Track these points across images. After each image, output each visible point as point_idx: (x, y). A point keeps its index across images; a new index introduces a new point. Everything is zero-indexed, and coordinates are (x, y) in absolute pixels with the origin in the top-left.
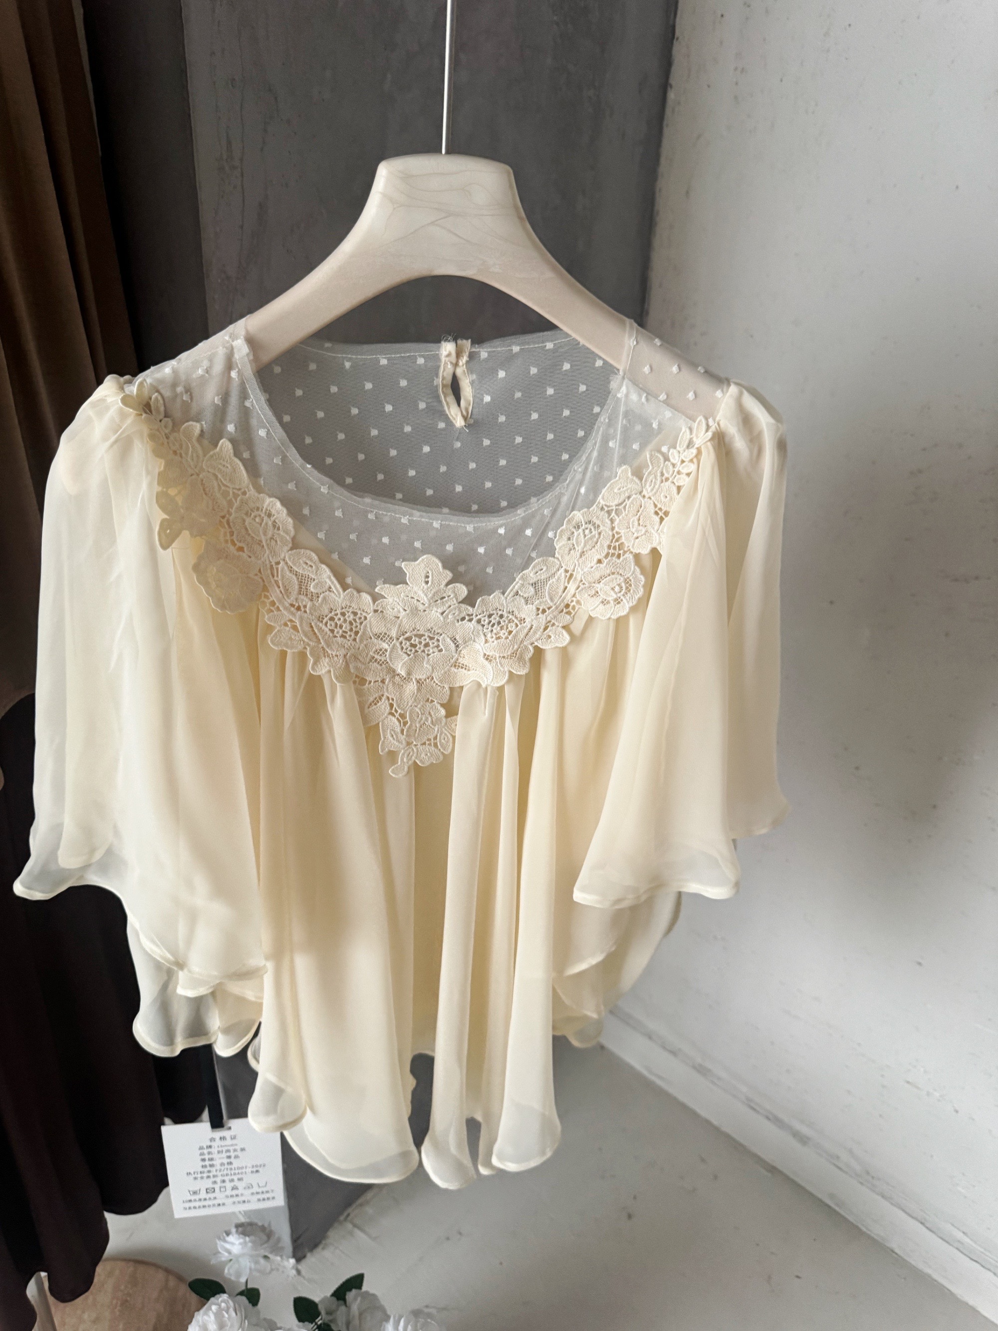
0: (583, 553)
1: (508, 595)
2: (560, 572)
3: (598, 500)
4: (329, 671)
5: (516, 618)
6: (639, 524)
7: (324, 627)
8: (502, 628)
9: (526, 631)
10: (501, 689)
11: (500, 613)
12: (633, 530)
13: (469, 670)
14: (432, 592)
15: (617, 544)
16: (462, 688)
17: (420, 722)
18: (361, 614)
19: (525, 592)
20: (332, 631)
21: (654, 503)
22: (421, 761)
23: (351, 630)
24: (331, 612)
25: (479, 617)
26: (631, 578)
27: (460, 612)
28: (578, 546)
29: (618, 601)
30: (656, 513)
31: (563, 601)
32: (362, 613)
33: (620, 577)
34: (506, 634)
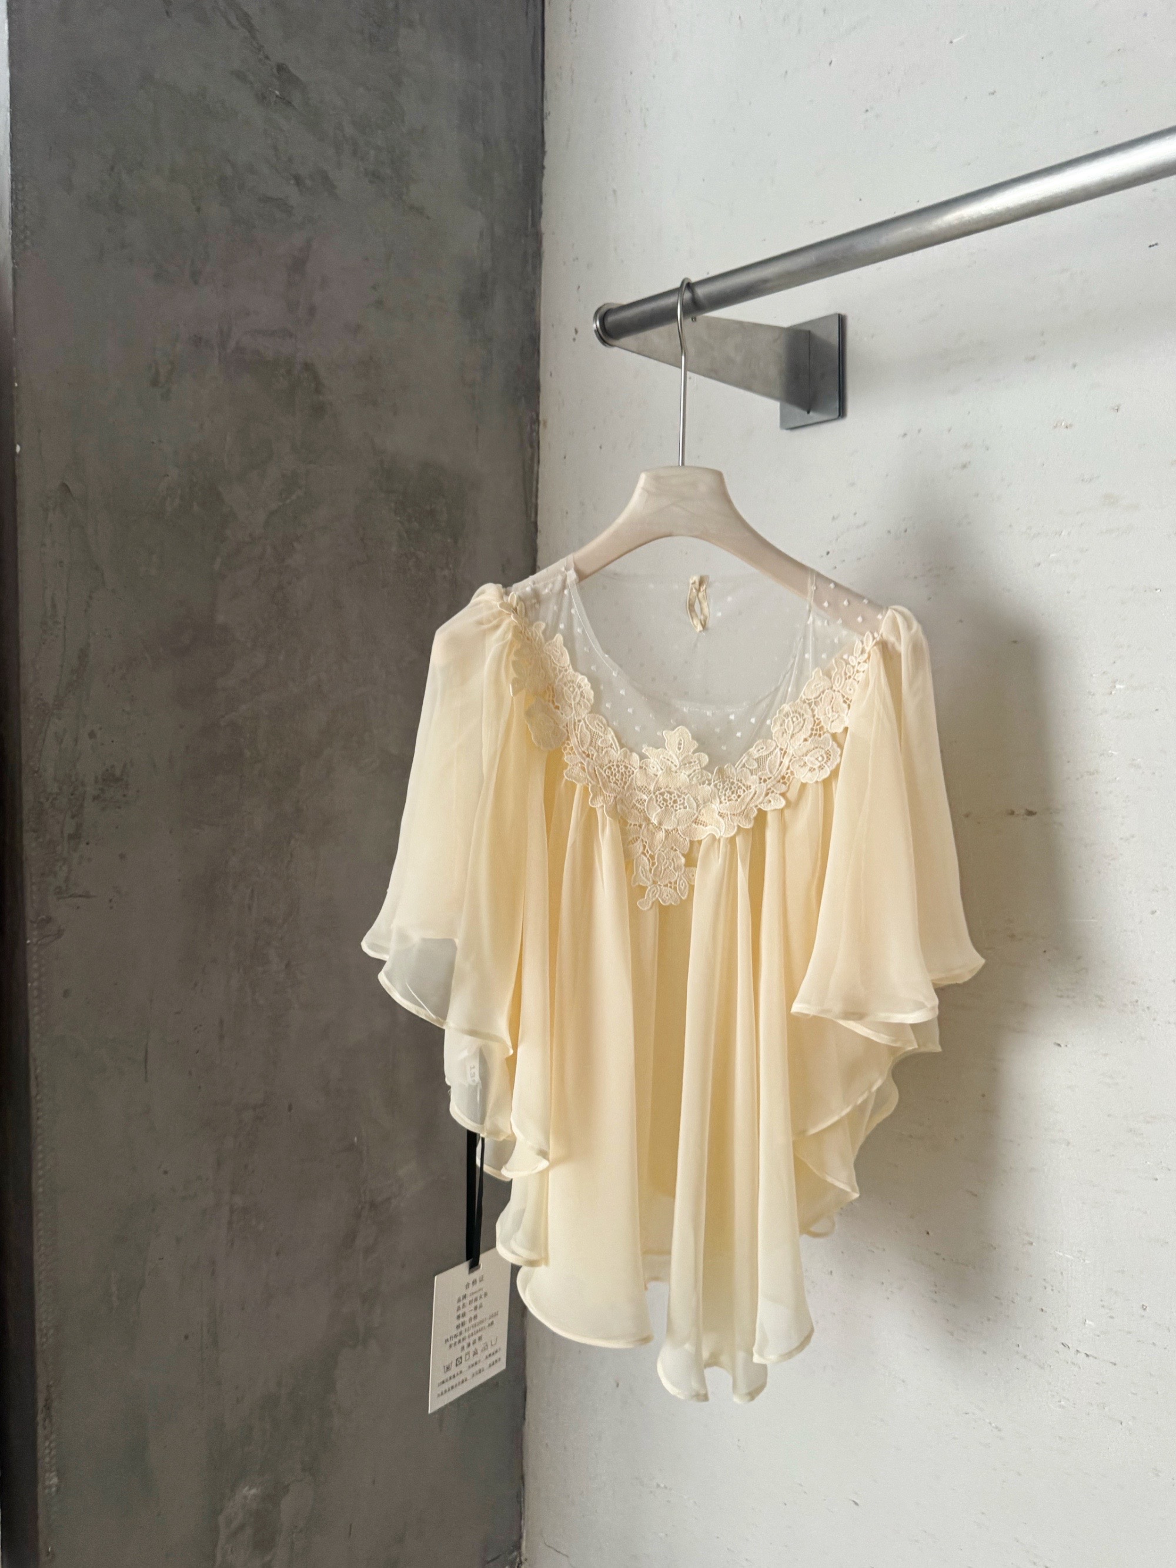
0: (792, 736)
1: (738, 767)
2: (776, 751)
3: (800, 696)
4: (603, 807)
5: (744, 785)
6: (833, 711)
7: (603, 773)
8: (733, 793)
9: (751, 796)
10: (732, 841)
11: (731, 780)
12: (830, 716)
13: (706, 825)
14: (683, 756)
15: (818, 727)
16: (700, 841)
17: (665, 866)
19: (750, 765)
20: (609, 777)
21: (842, 695)
22: (663, 901)
23: (622, 779)
24: (610, 763)
25: (716, 782)
26: (830, 750)
27: (702, 776)
28: (789, 730)
29: (821, 768)
30: (845, 702)
31: (780, 773)
32: (631, 767)
33: (820, 750)
34: (736, 797)
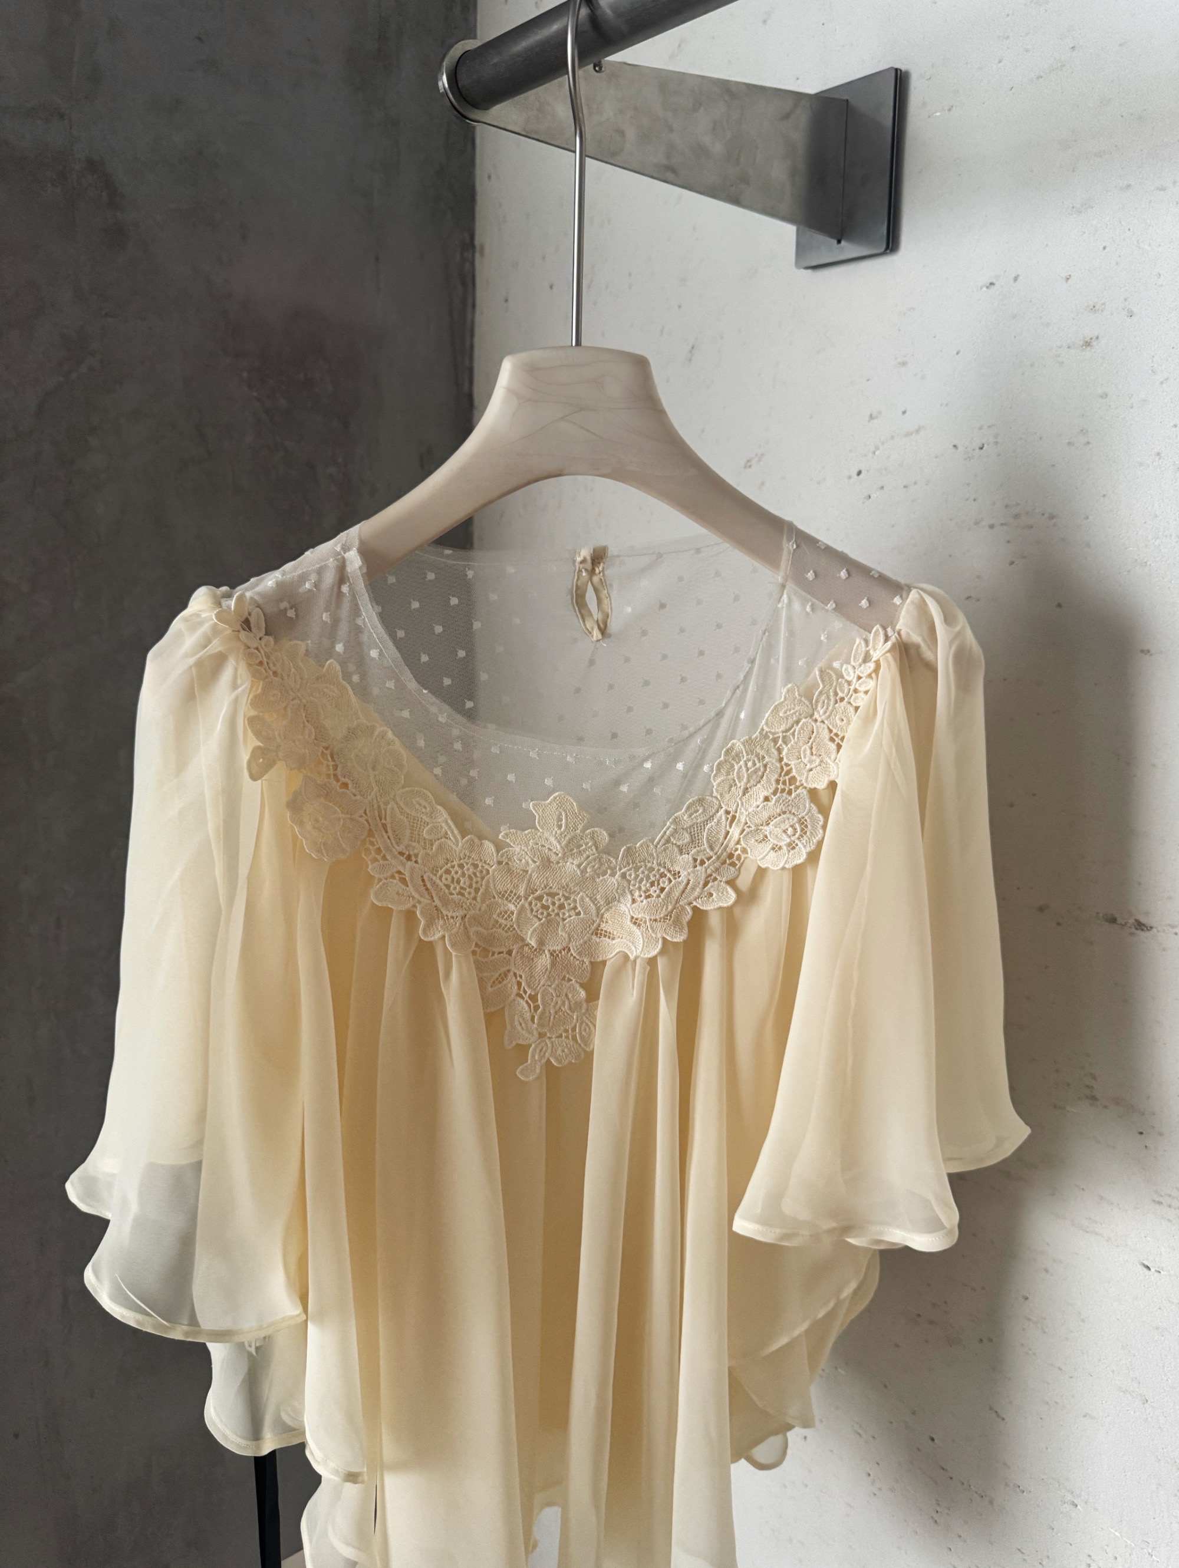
0: (746, 791)
1: (658, 843)
2: (720, 813)
3: (760, 726)
4: (443, 937)
5: (670, 871)
6: (812, 754)
7: (438, 881)
8: (652, 884)
9: (681, 887)
10: (652, 962)
11: (649, 865)
12: (806, 761)
13: (613, 939)
14: (567, 838)
16: (604, 962)
17: (554, 1007)
18: (482, 867)
19: (679, 839)
20: (448, 887)
21: (828, 728)
22: (557, 1059)
23: (470, 886)
24: (447, 864)
25: (623, 870)
26: (806, 818)
27: (601, 864)
28: (740, 782)
29: (792, 846)
30: (832, 740)
31: (725, 849)
32: (484, 865)
33: (792, 817)
34: (658, 891)
